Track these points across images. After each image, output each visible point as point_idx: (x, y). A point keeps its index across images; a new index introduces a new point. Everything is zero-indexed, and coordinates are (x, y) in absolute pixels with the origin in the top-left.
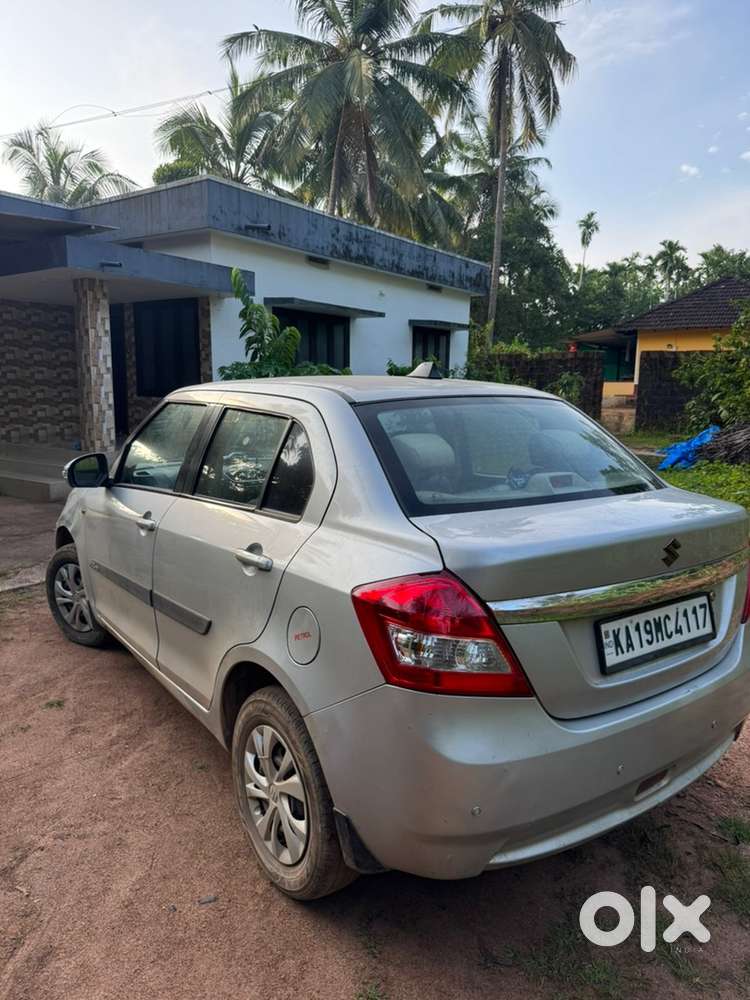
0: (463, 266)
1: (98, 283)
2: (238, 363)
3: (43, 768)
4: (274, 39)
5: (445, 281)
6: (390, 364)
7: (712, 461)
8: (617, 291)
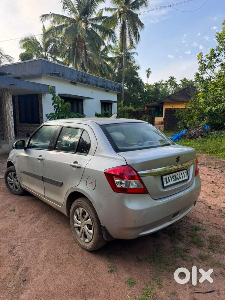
0: (115, 85)
1: (8, 90)
2: (52, 113)
3: (13, 226)
4: (56, 16)
5: (110, 89)
6: (96, 113)
7: (185, 139)
8: (157, 91)
